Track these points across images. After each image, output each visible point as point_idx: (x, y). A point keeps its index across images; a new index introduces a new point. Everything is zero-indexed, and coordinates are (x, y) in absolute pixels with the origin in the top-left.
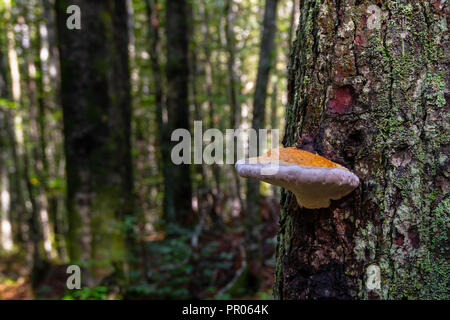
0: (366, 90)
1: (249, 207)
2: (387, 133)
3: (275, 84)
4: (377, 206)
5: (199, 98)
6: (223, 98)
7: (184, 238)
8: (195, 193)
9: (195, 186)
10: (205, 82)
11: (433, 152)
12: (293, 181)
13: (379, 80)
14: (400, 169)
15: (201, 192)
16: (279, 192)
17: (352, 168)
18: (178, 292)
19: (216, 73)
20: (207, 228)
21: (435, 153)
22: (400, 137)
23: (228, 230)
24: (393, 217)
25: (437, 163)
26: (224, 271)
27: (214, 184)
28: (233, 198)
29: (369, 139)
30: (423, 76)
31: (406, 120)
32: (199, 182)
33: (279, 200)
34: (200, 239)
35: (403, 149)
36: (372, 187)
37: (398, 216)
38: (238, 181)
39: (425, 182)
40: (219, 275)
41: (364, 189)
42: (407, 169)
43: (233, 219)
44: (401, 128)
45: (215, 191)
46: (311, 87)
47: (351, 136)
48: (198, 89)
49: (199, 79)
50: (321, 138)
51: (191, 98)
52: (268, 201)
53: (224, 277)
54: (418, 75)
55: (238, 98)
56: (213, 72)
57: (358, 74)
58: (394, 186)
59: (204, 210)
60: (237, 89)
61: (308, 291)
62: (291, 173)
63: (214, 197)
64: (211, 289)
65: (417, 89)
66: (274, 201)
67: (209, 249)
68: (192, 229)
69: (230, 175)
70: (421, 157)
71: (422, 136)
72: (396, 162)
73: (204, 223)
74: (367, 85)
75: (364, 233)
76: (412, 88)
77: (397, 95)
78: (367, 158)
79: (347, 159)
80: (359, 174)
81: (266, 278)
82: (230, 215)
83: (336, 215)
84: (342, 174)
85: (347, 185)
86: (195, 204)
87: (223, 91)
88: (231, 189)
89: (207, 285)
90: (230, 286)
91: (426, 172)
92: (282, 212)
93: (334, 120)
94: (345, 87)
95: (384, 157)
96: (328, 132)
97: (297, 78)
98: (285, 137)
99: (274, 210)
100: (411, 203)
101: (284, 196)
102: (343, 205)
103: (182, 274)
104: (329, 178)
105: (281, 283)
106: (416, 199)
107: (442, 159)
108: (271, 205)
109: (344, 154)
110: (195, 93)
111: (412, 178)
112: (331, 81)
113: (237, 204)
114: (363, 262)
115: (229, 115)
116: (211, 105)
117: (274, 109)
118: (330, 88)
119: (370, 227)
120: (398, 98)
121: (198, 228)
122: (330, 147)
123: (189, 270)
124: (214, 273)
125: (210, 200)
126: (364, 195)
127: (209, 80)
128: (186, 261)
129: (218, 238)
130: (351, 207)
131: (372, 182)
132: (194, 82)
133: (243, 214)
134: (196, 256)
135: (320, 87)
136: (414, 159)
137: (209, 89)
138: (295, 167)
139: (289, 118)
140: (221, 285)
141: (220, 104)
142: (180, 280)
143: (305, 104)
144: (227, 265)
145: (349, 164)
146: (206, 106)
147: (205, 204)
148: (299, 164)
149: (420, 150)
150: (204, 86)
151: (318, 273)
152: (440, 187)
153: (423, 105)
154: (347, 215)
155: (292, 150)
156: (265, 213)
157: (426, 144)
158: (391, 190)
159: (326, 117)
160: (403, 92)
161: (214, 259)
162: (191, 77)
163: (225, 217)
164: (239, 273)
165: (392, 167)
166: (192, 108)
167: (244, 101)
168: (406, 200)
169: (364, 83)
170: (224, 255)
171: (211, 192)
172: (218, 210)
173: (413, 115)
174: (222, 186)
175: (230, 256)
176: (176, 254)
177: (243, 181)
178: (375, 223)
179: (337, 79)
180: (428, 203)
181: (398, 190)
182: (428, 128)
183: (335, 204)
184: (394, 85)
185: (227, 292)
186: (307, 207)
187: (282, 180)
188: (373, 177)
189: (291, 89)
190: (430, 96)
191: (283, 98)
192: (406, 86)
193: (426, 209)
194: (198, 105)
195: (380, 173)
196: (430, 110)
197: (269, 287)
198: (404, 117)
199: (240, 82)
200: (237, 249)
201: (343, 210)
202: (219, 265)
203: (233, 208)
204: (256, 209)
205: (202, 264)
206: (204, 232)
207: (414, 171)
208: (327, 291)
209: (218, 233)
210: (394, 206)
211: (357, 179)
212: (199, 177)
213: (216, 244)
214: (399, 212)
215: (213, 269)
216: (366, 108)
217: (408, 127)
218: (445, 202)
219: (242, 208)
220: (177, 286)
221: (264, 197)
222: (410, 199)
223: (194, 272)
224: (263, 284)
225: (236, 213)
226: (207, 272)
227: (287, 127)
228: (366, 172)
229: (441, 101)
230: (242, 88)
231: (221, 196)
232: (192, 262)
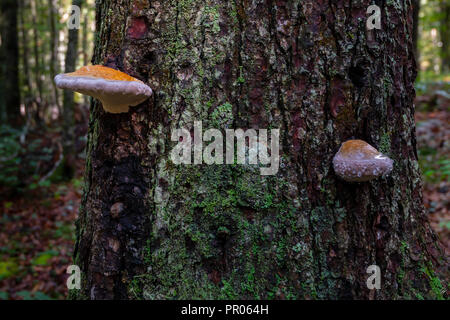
0: (157, 20)
1: (66, 112)
2: (174, 53)
3: (87, 15)
4: (166, 111)
5: (26, 26)
6: (45, 27)
7: (14, 136)
8: (22, 101)
9: (22, 95)
10: (30, 13)
11: (211, 69)
12: (99, 92)
13: (167, 12)
14: (184, 82)
15: (27, 100)
16: (89, 100)
17: (146, 82)
18: (9, 179)
19: (40, 6)
20: (32, 128)
21: (212, 70)
22: (184, 57)
23: (49, 130)
24: (179, 120)
25: (213, 78)
26: (46, 163)
27: (38, 94)
28: (53, 104)
29: (160, 58)
30: (202, 9)
31: (189, 44)
32: (26, 92)
33: (89, 106)
34: (27, 137)
35: (186, 66)
36: (162, 96)
37: (183, 119)
38: (56, 92)
39: (204, 92)
40: (41, 166)
41: (156, 98)
42: (190, 82)
43: (53, 122)
44: (185, 50)
45: (38, 100)
46: (114, 17)
47: (145, 57)
48: (26, 19)
49: (26, 12)
50: (122, 58)
51: (19, 26)
52: (80, 107)
53: (45, 167)
54: (198, 8)
55: (57, 26)
56: (37, 6)
57: (151, 7)
58: (179, 95)
59: (30, 115)
60: (56, 21)
61: (111, 178)
62: (98, 85)
63: (38, 105)
64: (36, 177)
65: (198, 19)
66: (85, 107)
67: (33, 146)
68: (21, 130)
69: (51, 87)
70: (201, 72)
71: (202, 56)
72: (181, 77)
73: (30, 125)
74: (159, 15)
75: (156, 132)
76: (194, 18)
77: (182, 24)
78: (158, 73)
79: (142, 74)
80: (152, 86)
81: (79, 168)
82: (50, 118)
83: (133, 118)
84: (138, 86)
85: (142, 95)
86: (23, 109)
87: (45, 20)
88: (51, 97)
89: (32, 173)
90: (50, 174)
91: (204, 84)
92: (91, 116)
93: (132, 43)
94: (140, 17)
95: (171, 73)
96: (127, 53)
97: (103, 10)
98: (94, 56)
99: (85, 114)
100: (193, 109)
101: (93, 103)
102: (140, 110)
103: (13, 165)
104: (128, 90)
105: (91, 172)
106: (197, 106)
107: (218, 74)
108: (83, 110)
109: (140, 70)
110: (23, 22)
111: (193, 90)
112: (129, 13)
113: (56, 110)
114: (155, 155)
115: (50, 39)
116: (35, 32)
117: (85, 35)
118: (129, 18)
119: (160, 127)
120: (182, 26)
121: (25, 129)
122: (129, 65)
123: (18, 162)
124: (38, 164)
125: (35, 106)
126: (156, 103)
127: (34, 12)
128: (16, 154)
129: (41, 136)
130: (146, 112)
131: (162, 92)
132: (22, 14)
133: (61, 117)
134: (24, 151)
135: (121, 18)
136: (195, 74)
137: (34, 20)
138: (101, 81)
139: (97, 42)
140: (43, 174)
141: (43, 31)
142: (11, 169)
143: (109, 31)
144: (48, 158)
145: (145, 78)
146: (31, 33)
147: (30, 110)
148: (104, 77)
149: (200, 67)
150: (30, 17)
151: (119, 164)
152: (216, 96)
153: (202, 32)
154: (142, 118)
155: (99, 67)
156: (78, 117)
157: (205, 62)
158: (177, 99)
159: (126, 41)
160: (186, 21)
161: (38, 153)
162: (19, 10)
163: (47, 120)
164: (57, 164)
165: (178, 81)
166: (20, 34)
167: (61, 29)
168: (189, 107)
169: (156, 14)
170: (45, 150)
171: (35, 101)
172: (41, 114)
173: (194, 40)
174: (44, 95)
175: (50, 151)
176: (8, 148)
177: (61, 91)
178: (165, 125)
179: (134, 11)
180: (206, 109)
181: (183, 99)
182: (206, 50)
183: (133, 110)
184: (180, 16)
185: (47, 179)
186: (111, 112)
187: (92, 91)
188: (163, 88)
189: (98, 19)
190: (208, 25)
191: (92, 26)
192: (189, 17)
193: (205, 114)
194: (25, 32)
195: (168, 85)
196: (208, 36)
197: (81, 175)
198: (187, 41)
199: (58, 13)
200: (56, 145)
201: (139, 114)
202: (41, 158)
203: (52, 113)
204: (70, 113)
205: (28, 157)
206: (30, 131)
207: (195, 83)
208: (127, 179)
209: (41, 132)
210: (179, 111)
211: (150, 90)
212: (26, 88)
213: (39, 141)
214: (183, 116)
215: (37, 161)
216: (157, 34)
217: (190, 49)
218: (220, 108)
219: (60, 113)
220: (9, 174)
221: (77, 104)
222: (192, 105)
223: (22, 163)
224: (76, 173)
225: (55, 117)
226: (33, 164)
227: (95, 49)
228: (157, 84)
229: (217, 29)
230: (60, 18)
231: (44, 103)
232: (20, 155)
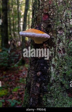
0: (52, 14)
1: (23, 43)
2: (57, 25)
3: (29, 13)
4: (54, 43)
5: (10, 16)
6: (16, 16)
7: (6, 51)
8: (9, 40)
9: (9, 38)
10: (12, 12)
11: (68, 30)
12: (33, 37)
13: (55, 12)
14: (60, 34)
15: (11, 40)
16: (30, 40)
17: (48, 34)
18: (5, 64)
19: (15, 10)
20: (12, 48)
21: (69, 30)
22: (60, 26)
23: (17, 49)
24: (58, 46)
25: (69, 33)
26: (16, 59)
27: (14, 38)
28: (19, 41)
29: (52, 26)
30: (66, 11)
31: (62, 22)
32: (10, 37)
33: (30, 41)
34: (10, 51)
35: (61, 29)
36: (53, 38)
37: (60, 46)
38: (20, 37)
39: (66, 37)
40: (15, 60)
41: (51, 39)
42: (62, 34)
43: (19, 46)
44: (60, 24)
45: (14, 39)
46: (38, 14)
47: (48, 26)
48: (10, 14)
49: (10, 12)
50: (41, 26)
51: (8, 16)
52: (27, 42)
53: (16, 61)
54: (64, 11)
55: (20, 16)
56: (14, 10)
57: (50, 10)
58: (59, 38)
59: (11, 44)
60: (20, 14)
61: (37, 64)
62: (33, 35)
63: (14, 41)
64: (13, 64)
65: (64, 14)
66: (29, 42)
67: (12, 54)
68: (9, 49)
69: (18, 35)
70: (65, 31)
71: (66, 26)
72: (59, 32)
73: (11, 47)
74: (52, 13)
75: (51, 50)
76: (63, 14)
77: (59, 16)
78: (52, 31)
79: (47, 31)
80: (50, 35)
81: (27, 61)
82: (18, 45)
83: (44, 45)
84: (46, 35)
85: (47, 38)
86: (9, 43)
87: (16, 15)
88: (18, 39)
89: (12, 63)
90: (18, 63)
91: (67, 35)
92: (31, 44)
93: (44, 22)
94: (46, 14)
95: (56, 31)
96: (42, 25)
97: (34, 11)
98: (32, 26)
100: (63, 42)
101: (31, 41)
102: (46, 43)
103: (6, 60)
104: (42, 36)
105: (31, 62)
106: (64, 41)
107: (71, 32)
108: (28, 43)
109: (46, 30)
110: (9, 15)
111: (63, 36)
112: (43, 12)
113: (19, 43)
114: (51, 57)
115: (18, 21)
116: (13, 18)
117: (29, 19)
118: (43, 14)
119: (53, 48)
120: (60, 17)
121: (10, 49)
122: (43, 29)
123: (8, 59)
124: (14, 60)
125: (13, 42)
126: (51, 40)
127: (13, 12)
128: (7, 56)
129: (15, 51)
130: (48, 43)
131: (53, 37)
132: (9, 13)
133: (21, 45)
134: (9, 55)
135: (40, 14)
136: (64, 31)
137: (13, 14)
138: (34, 33)
139: (32, 21)
140: (16, 63)
141: (15, 18)
142: (5, 61)
143: (36, 18)
144: (17, 58)
146: (12, 18)
147: (12, 43)
148: (35, 33)
149: (65, 29)
150: (12, 14)
151: (40, 60)
152: (70, 38)
153: (66, 18)
154: (47, 45)
155: (33, 29)
156: (27, 45)
157: (67, 28)
158: (58, 39)
159: (42, 21)
160: (61, 15)
161: (14, 56)
162: (8, 11)
163: (17, 46)
164: (20, 60)
165: (58, 33)
166: (8, 19)
167: (21, 17)
168: (62, 42)
169: (51, 13)
170: (16, 55)
171: (13, 40)
172: (15, 44)
173: (63, 21)
174: (16, 38)
175: (18, 55)
176: (5, 55)
177: (21, 37)
178: (54, 47)
179: (44, 12)
180: (67, 42)
181: (60, 39)
182: (67, 24)
183: (44, 43)
184: (59, 13)
186: (37, 43)
187: (31, 37)
188: (54, 36)
189: (33, 14)
190: (67, 16)
191: (31, 16)
192: (62, 14)
193: (67, 44)
194: (10, 18)
195: (55, 35)
196: (68, 19)
197: (28, 63)
198: (61, 21)
199: (20, 13)
200: (20, 54)
201: (46, 44)
202: (15, 58)
203: (19, 44)
204: (24, 44)
205: (11, 57)
206: (11, 49)
207: (64, 34)
208: (42, 64)
209: (15, 50)
210: (59, 43)
211: (49, 36)
212: (10, 36)
213: (14, 52)
214: (60, 45)
215: (14, 59)
216: (52, 19)
217: (62, 23)
218: (71, 42)
219: (21, 43)
221: (26, 41)
222: (62, 41)
223: (9, 59)
224: (26, 62)
225: (19, 45)
226: (12, 59)
227: (32, 23)
228: (52, 35)
229: (70, 17)
230: (21, 14)
231: (16, 41)
232: (8, 57)
